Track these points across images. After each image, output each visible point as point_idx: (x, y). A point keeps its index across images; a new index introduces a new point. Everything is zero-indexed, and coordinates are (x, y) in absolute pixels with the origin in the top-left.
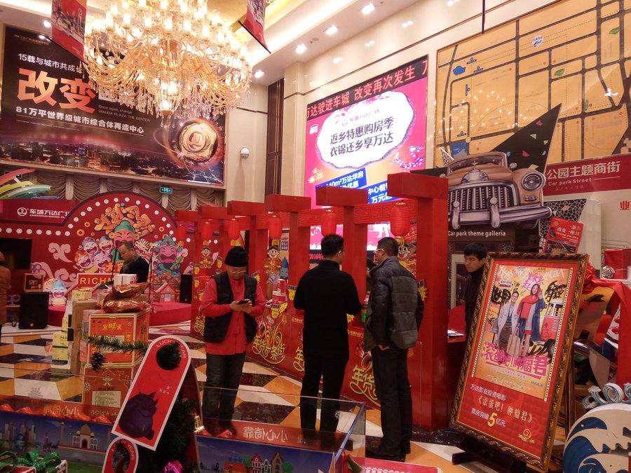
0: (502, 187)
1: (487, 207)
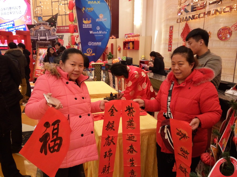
0: (48, 31)
1: (45, 36)
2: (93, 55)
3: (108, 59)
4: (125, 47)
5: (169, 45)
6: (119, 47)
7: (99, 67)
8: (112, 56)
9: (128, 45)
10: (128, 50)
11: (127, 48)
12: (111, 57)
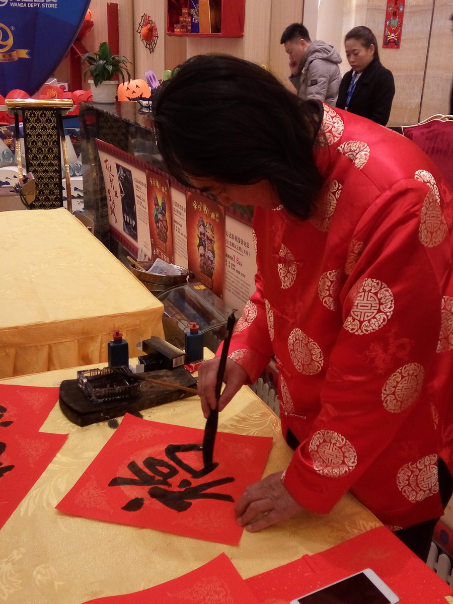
2: (21, 59)
3: (91, 82)
4: (178, 22)
5: (388, 18)
6: (147, 20)
7: (48, 121)
8: (116, 65)
9: (192, 11)
10: (188, 40)
11: (183, 27)
12: (110, 68)
